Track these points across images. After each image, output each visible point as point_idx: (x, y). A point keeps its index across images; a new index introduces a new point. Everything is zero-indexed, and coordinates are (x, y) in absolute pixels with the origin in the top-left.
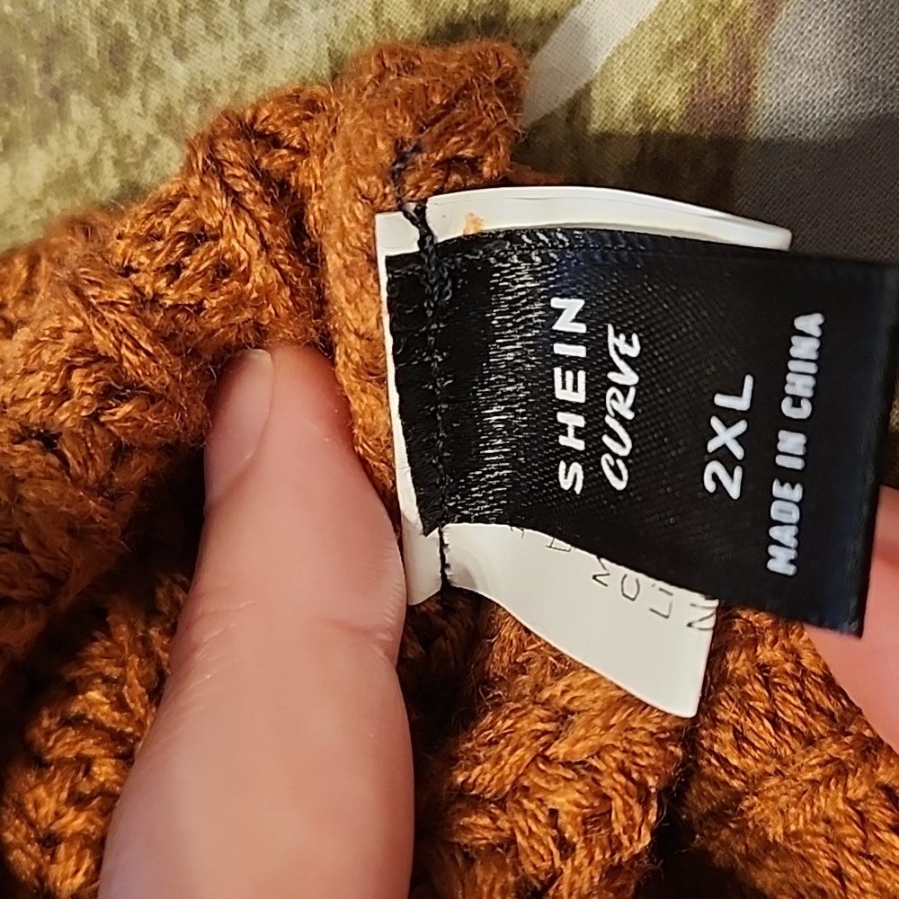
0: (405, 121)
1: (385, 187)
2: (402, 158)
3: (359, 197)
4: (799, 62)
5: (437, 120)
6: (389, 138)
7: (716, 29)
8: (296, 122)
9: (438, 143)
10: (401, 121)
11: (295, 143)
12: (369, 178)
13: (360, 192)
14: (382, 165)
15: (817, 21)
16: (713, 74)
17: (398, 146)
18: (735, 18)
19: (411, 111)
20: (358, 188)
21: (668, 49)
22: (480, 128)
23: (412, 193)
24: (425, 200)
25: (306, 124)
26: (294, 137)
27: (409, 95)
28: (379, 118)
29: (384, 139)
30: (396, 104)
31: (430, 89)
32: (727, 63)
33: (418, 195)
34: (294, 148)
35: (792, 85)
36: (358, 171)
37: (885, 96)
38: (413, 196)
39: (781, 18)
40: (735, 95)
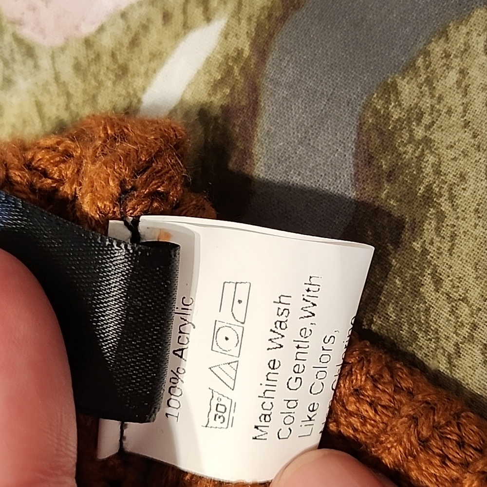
0: (126, 170)
1: (114, 208)
2: (124, 191)
3: (98, 212)
4: (281, 85)
5: (145, 171)
6: (116, 180)
7: (236, 71)
8: (56, 164)
9: (146, 184)
10: (124, 171)
11: (56, 176)
12: (105, 203)
13: (99, 210)
14: (112, 195)
15: (288, 61)
16: (239, 95)
17: (122, 184)
18: (246, 63)
19: (129, 164)
20: (98, 207)
21: (214, 84)
22: (168, 175)
23: (131, 211)
24: (139, 217)
25: (62, 166)
26: (55, 173)
27: (127, 155)
28: (111, 168)
29: (114, 180)
30: (120, 160)
31: (139, 152)
32: (245, 89)
33: (135, 213)
34: (55, 179)
35: (279, 98)
36: (98, 198)
37: (328, 100)
38: (131, 214)
39: (270, 60)
40: (250, 106)
